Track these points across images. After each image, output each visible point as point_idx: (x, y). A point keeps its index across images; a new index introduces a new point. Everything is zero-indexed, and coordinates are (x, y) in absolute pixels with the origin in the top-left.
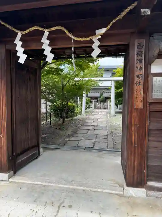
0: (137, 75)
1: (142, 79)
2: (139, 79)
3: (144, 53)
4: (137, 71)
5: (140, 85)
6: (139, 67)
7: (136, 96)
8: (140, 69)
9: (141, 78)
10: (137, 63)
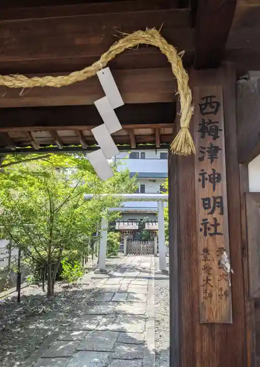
0: (204, 200)
1: (222, 213)
2: (212, 213)
3: (223, 128)
4: (203, 187)
5: (216, 233)
6: (209, 172)
7: (203, 275)
8: (215, 178)
9: (218, 210)
10: (201, 159)
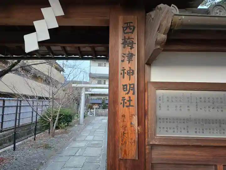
0: (124, 86)
1: (134, 94)
2: (128, 93)
3: (136, 43)
4: (124, 77)
5: (130, 105)
6: (127, 69)
7: (121, 131)
8: (130, 73)
9: (131, 92)
10: (123, 61)
